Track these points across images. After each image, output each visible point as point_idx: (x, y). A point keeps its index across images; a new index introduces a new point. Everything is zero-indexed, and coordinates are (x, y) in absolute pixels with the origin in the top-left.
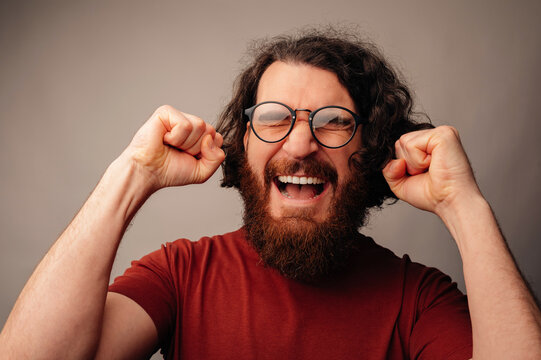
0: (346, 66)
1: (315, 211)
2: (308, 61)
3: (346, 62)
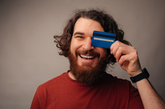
0: (103, 21)
2: (91, 18)
3: (103, 19)
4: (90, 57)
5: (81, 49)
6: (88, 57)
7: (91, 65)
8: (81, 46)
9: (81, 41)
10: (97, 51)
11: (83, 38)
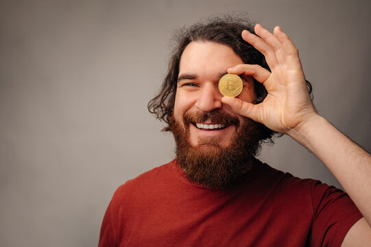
1: (220, 139)
4: (216, 126)
5: (193, 110)
6: (211, 127)
7: (220, 141)
8: (193, 103)
9: (192, 93)
10: (230, 112)
11: (198, 86)
